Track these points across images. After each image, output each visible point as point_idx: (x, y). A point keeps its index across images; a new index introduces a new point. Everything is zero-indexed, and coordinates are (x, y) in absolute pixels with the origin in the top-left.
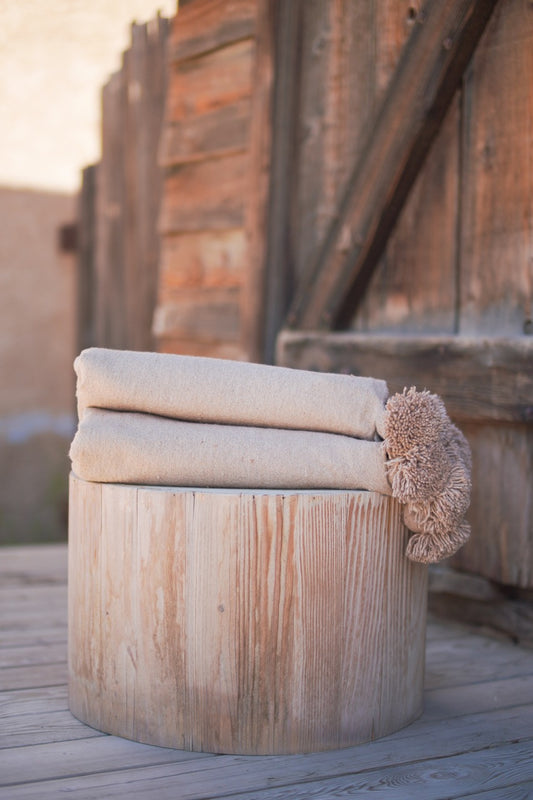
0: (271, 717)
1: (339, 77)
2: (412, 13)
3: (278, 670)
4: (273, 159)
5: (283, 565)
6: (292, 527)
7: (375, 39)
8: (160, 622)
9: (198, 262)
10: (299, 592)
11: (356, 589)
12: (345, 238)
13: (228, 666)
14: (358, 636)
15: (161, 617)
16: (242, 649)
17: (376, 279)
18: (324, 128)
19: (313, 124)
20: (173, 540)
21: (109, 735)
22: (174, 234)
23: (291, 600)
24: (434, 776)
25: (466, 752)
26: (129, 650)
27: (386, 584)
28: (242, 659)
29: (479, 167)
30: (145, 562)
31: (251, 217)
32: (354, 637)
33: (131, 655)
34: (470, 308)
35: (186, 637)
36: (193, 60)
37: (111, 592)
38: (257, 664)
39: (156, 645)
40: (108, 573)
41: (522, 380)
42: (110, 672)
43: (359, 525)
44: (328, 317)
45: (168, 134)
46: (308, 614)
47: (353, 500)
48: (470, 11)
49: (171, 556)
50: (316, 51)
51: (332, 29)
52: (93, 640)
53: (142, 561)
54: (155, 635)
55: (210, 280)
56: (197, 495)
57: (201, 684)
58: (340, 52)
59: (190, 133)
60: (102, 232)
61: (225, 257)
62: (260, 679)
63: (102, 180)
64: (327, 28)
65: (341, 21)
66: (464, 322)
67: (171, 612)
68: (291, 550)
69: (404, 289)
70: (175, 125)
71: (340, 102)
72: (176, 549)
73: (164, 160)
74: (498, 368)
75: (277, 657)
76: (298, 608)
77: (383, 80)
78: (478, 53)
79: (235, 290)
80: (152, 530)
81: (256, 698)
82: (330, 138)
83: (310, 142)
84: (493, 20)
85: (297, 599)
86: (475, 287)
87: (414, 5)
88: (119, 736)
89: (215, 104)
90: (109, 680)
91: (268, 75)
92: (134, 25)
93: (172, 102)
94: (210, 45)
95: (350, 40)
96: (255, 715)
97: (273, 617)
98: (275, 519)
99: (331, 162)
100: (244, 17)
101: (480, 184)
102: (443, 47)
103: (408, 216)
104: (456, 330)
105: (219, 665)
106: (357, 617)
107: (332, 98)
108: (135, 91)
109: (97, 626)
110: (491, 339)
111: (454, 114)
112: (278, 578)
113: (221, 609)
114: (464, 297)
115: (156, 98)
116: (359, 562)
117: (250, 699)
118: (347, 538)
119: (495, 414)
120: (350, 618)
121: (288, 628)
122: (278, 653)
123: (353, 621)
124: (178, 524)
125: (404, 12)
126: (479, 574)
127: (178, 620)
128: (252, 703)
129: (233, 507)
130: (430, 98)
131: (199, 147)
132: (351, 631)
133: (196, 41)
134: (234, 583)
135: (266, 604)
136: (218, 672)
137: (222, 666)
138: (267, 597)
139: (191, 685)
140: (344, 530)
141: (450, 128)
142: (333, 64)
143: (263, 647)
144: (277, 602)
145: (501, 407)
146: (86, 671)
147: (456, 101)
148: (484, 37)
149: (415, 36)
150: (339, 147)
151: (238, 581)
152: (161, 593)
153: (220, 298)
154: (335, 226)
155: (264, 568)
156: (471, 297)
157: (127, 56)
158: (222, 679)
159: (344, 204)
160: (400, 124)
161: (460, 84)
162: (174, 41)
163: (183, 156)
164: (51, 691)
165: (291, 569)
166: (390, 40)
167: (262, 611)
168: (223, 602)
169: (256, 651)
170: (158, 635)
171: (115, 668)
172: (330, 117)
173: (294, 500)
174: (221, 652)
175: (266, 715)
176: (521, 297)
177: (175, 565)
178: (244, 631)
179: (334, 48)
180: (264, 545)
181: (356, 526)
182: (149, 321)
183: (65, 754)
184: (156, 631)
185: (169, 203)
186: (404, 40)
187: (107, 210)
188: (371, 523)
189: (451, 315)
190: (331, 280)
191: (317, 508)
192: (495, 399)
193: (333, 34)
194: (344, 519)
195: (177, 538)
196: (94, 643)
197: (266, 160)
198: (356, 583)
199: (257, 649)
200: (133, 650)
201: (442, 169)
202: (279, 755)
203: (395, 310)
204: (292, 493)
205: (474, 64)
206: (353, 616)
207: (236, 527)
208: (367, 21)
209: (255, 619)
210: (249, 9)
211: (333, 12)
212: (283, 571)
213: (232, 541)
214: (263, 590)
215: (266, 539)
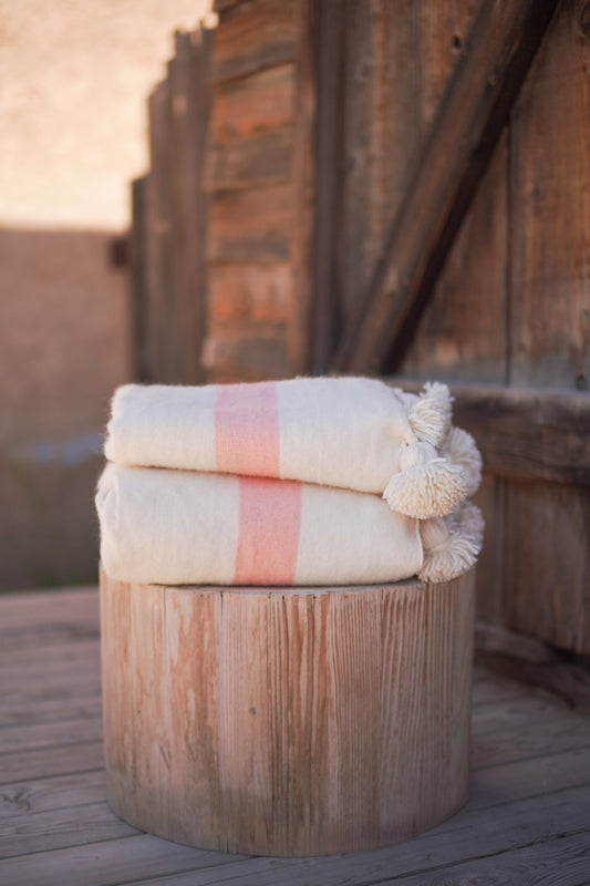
0: (307, 819)
1: (383, 107)
2: (457, 42)
3: (313, 770)
4: (317, 192)
5: (316, 666)
6: (324, 628)
7: (420, 68)
8: (192, 723)
9: (246, 294)
10: (333, 692)
11: (392, 687)
12: (392, 281)
13: (261, 767)
14: (396, 733)
15: (193, 718)
16: (275, 751)
17: (425, 322)
18: (369, 160)
19: (357, 154)
20: (202, 641)
21: (145, 833)
23: (324, 702)
25: (509, 851)
26: (161, 749)
27: (425, 679)
28: (276, 761)
29: (528, 210)
30: (175, 664)
31: (297, 252)
32: (392, 735)
33: (163, 754)
34: (521, 358)
35: (218, 739)
36: (235, 81)
37: (142, 691)
38: (291, 766)
39: (189, 747)
40: (138, 672)
41: (574, 441)
42: (143, 770)
43: (395, 621)
44: (375, 361)
45: (212, 158)
46: (343, 715)
47: (387, 596)
48: (516, 45)
49: (201, 657)
50: (359, 78)
51: (376, 52)
52: (126, 737)
53: (172, 661)
54: (186, 737)
55: (259, 313)
56: (225, 595)
57: (235, 786)
58: (384, 80)
59: (234, 158)
60: (153, 247)
61: (273, 291)
62: (295, 781)
63: (152, 194)
64: (370, 54)
65: (384, 46)
66: (515, 373)
67: (202, 713)
68: (324, 651)
69: (453, 334)
70: (219, 148)
71: (385, 133)
72: (206, 649)
73: (210, 185)
74: (549, 427)
75: (311, 758)
76: (333, 708)
77: (428, 112)
78: (526, 88)
79: (282, 326)
80: (181, 630)
81: (291, 800)
82: (376, 171)
83: (356, 174)
84: (541, 51)
85: (332, 700)
86: (525, 337)
87: (459, 32)
88: (155, 835)
89: (259, 129)
90: (142, 779)
91: (309, 103)
92: (177, 33)
93: (216, 123)
94: (251, 66)
95: (394, 68)
96: (291, 818)
97: (306, 719)
98: (306, 619)
99: (377, 196)
100: (285, 38)
101: (530, 228)
102: (488, 83)
103: (456, 258)
104: (507, 381)
105: (252, 767)
106: (395, 715)
107: (376, 128)
108: (181, 104)
109: (129, 722)
110: (542, 394)
111: (502, 152)
112: (311, 679)
113: (253, 711)
114: (514, 346)
115: (202, 113)
116: (395, 659)
117: (284, 802)
118: (383, 636)
119: (547, 475)
120: (387, 716)
121: (322, 730)
122: (313, 754)
123: (390, 719)
124: (207, 624)
125: (448, 40)
126: (533, 636)
127: (209, 721)
128: (287, 804)
129: (262, 608)
130: (476, 136)
131: (243, 174)
132: (388, 729)
133: (237, 61)
134: (265, 686)
135: (299, 706)
136: (252, 775)
137: (256, 768)
138: (299, 700)
139: (224, 787)
140: (378, 627)
141: (498, 166)
142: (377, 92)
143: (296, 750)
144: (310, 703)
145: (553, 468)
146: (121, 767)
147: (503, 138)
148: (532, 71)
149: (460, 67)
150: (385, 181)
151: (269, 683)
152: (191, 694)
153: (268, 334)
154: (382, 267)
155: (296, 670)
156: (522, 347)
157: (172, 66)
158: (256, 782)
159: (390, 245)
160: (446, 163)
161: (507, 120)
162: (219, 55)
163: (228, 182)
165: (324, 670)
166: (435, 70)
167: (295, 713)
168: (255, 705)
169: (289, 753)
170: (190, 736)
171: (148, 767)
172: (376, 148)
173: (326, 599)
174: (254, 754)
175: (301, 817)
176: (573, 350)
177: (204, 666)
178: (276, 734)
179: (377, 75)
180: (295, 646)
181: (391, 622)
183: (97, 858)
184: (187, 732)
185: (215, 230)
186: (449, 71)
187: (157, 226)
188: (407, 617)
189: (502, 364)
190: (377, 324)
191: (349, 606)
192: (547, 459)
193: (377, 60)
194: (378, 615)
195: (207, 638)
196: (128, 740)
197: (309, 194)
198: (393, 680)
199: (290, 752)
200: (165, 749)
201: (490, 210)
202: (316, 857)
203: (445, 355)
204: (324, 591)
205: (522, 100)
206: (391, 715)
207: (266, 628)
208: (412, 47)
209: (287, 721)
210: (289, 31)
211: (376, 35)
212: (316, 672)
213: (263, 643)
214: (295, 692)
215: (297, 640)
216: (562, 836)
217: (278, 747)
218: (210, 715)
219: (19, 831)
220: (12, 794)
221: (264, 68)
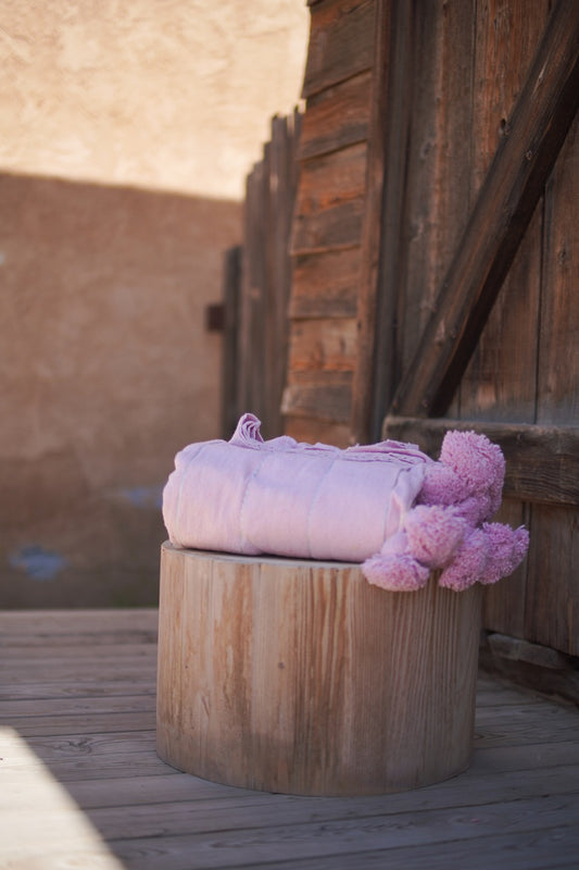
0: (323, 762)
1: (441, 181)
2: (503, 123)
3: (330, 721)
4: (381, 255)
5: (336, 630)
6: (344, 597)
7: (473, 147)
8: (230, 676)
9: (320, 347)
10: (350, 654)
11: (402, 653)
12: (441, 331)
13: (286, 715)
14: (403, 694)
15: (231, 671)
16: (298, 702)
17: (468, 370)
18: (428, 227)
19: (418, 222)
20: (242, 605)
21: (184, 773)
22: (299, 320)
23: (342, 661)
24: (460, 821)
25: (496, 803)
26: (203, 700)
28: (298, 711)
30: (218, 625)
31: (362, 308)
32: (400, 695)
33: (205, 704)
34: (547, 398)
35: (251, 689)
36: (320, 159)
37: (190, 648)
38: (312, 716)
39: (226, 696)
40: (188, 633)
42: (187, 718)
43: (406, 597)
44: (424, 403)
45: (296, 227)
46: (358, 674)
48: (550, 125)
49: (240, 618)
50: (422, 155)
51: (437, 133)
52: (174, 690)
53: (216, 622)
54: (225, 688)
55: (328, 367)
56: (263, 567)
57: (263, 731)
58: (443, 157)
59: (314, 227)
60: (246, 312)
61: (342, 344)
62: (314, 728)
63: (246, 263)
64: (433, 135)
65: (444, 129)
66: (541, 414)
67: (239, 667)
68: (343, 617)
69: (491, 380)
70: (301, 218)
71: (442, 203)
72: (244, 612)
73: (293, 251)
74: (565, 456)
75: (329, 710)
76: (349, 667)
77: (478, 184)
78: (558, 163)
79: (348, 375)
80: (224, 596)
81: (310, 747)
82: (433, 237)
84: (571, 133)
85: (348, 660)
86: (552, 381)
87: (505, 116)
88: (193, 774)
89: (337, 200)
90: (186, 726)
91: (378, 178)
92: (275, 119)
93: (301, 197)
94: (334, 146)
95: (450, 146)
96: (309, 761)
97: (326, 674)
98: (329, 590)
99: (433, 258)
100: (362, 121)
101: (558, 285)
102: (526, 158)
103: (497, 312)
104: (535, 420)
105: (278, 715)
106: (403, 678)
107: (435, 199)
108: (274, 182)
109: (178, 678)
110: (561, 429)
111: (537, 219)
112: (331, 640)
113: (281, 666)
114: (542, 389)
115: (290, 189)
116: (405, 629)
117: (304, 746)
118: (395, 607)
119: (562, 499)
120: (397, 678)
121: (339, 685)
122: (330, 706)
123: (399, 681)
124: (246, 591)
125: (497, 123)
126: (549, 646)
127: (244, 675)
128: (306, 749)
129: (293, 579)
130: (514, 205)
131: (322, 242)
132: (397, 690)
133: (321, 141)
134: (292, 644)
135: (320, 663)
136: (278, 722)
137: (281, 716)
138: (321, 658)
139: (254, 732)
140: (392, 600)
141: (533, 232)
142: (436, 168)
143: (316, 702)
144: (329, 661)
145: (567, 492)
146: (168, 717)
147: (538, 207)
148: (564, 148)
149: (503, 145)
150: (440, 246)
151: (296, 641)
152: (230, 650)
153: (337, 382)
154: (434, 319)
155: (319, 633)
156: (548, 390)
157: (267, 148)
158: (281, 727)
159: (441, 301)
160: (489, 227)
161: (542, 192)
162: (305, 137)
163: (306, 250)
164: (143, 734)
165: (343, 633)
166: (485, 148)
167: (317, 669)
168: (283, 661)
169: (311, 704)
170: (228, 686)
171: (191, 715)
172: (433, 218)
173: (347, 573)
174: (280, 703)
175: (318, 760)
177: (242, 626)
178: (300, 687)
179: (438, 152)
180: (320, 612)
181: (403, 598)
182: (279, 400)
184: (225, 684)
185: (296, 290)
186: (495, 149)
187: (250, 292)
188: (417, 594)
189: (532, 404)
190: (427, 371)
192: (561, 484)
193: (438, 140)
195: (245, 603)
196: (176, 693)
197: (376, 257)
198: (403, 648)
200: (207, 700)
201: (526, 269)
202: (329, 797)
203: (485, 398)
204: (346, 566)
205: (554, 174)
206: (399, 678)
207: (295, 595)
208: (466, 130)
209: (310, 676)
210: (363, 115)
211: (438, 120)
212: (336, 634)
213: (292, 607)
214: (318, 651)
215: (320, 608)
216: (546, 796)
217: (302, 698)
218: (245, 669)
219: (80, 765)
220: (77, 742)
221: (342, 148)
